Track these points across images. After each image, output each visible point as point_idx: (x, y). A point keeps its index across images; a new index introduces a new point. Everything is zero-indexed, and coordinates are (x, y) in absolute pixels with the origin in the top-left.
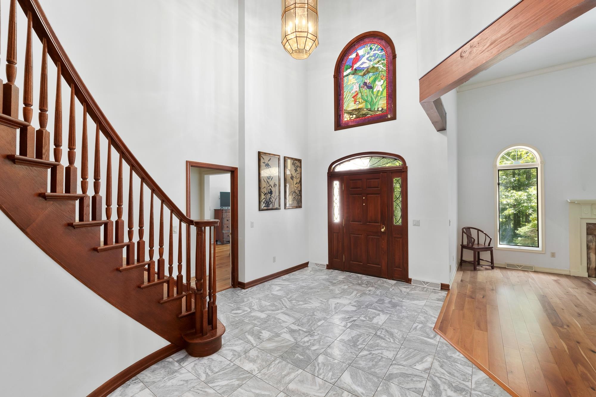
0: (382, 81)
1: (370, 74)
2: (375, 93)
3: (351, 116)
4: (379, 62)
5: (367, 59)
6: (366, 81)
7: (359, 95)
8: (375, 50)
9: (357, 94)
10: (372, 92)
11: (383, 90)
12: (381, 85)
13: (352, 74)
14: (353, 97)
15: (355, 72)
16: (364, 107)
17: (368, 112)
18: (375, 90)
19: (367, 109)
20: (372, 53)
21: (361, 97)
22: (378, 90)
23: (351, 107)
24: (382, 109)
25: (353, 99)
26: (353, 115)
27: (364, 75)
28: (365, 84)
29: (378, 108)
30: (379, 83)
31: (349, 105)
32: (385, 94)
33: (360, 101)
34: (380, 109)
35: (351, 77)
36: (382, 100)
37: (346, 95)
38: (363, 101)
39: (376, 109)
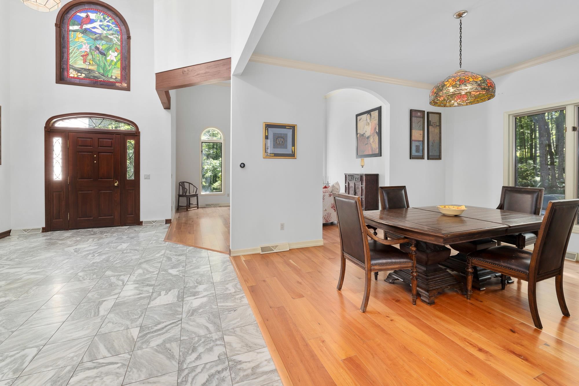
0: (116, 54)
1: (103, 41)
2: (109, 61)
3: (79, 74)
4: (113, 34)
5: (100, 26)
6: (98, 46)
7: (90, 57)
8: (108, 22)
9: (88, 55)
10: (106, 59)
11: (117, 61)
12: (115, 57)
13: (80, 32)
14: (82, 56)
15: (85, 32)
16: (96, 70)
17: (101, 76)
18: (108, 58)
19: (99, 73)
20: (105, 23)
21: (92, 59)
22: (112, 59)
23: (79, 65)
24: (116, 78)
25: (82, 58)
26: (81, 74)
27: (96, 39)
28: (97, 48)
29: (112, 76)
30: (113, 54)
31: (77, 62)
32: (119, 65)
33: (91, 63)
34: (114, 77)
35: (80, 35)
36: (116, 70)
37: (73, 50)
38: (94, 64)
39: (110, 76)
